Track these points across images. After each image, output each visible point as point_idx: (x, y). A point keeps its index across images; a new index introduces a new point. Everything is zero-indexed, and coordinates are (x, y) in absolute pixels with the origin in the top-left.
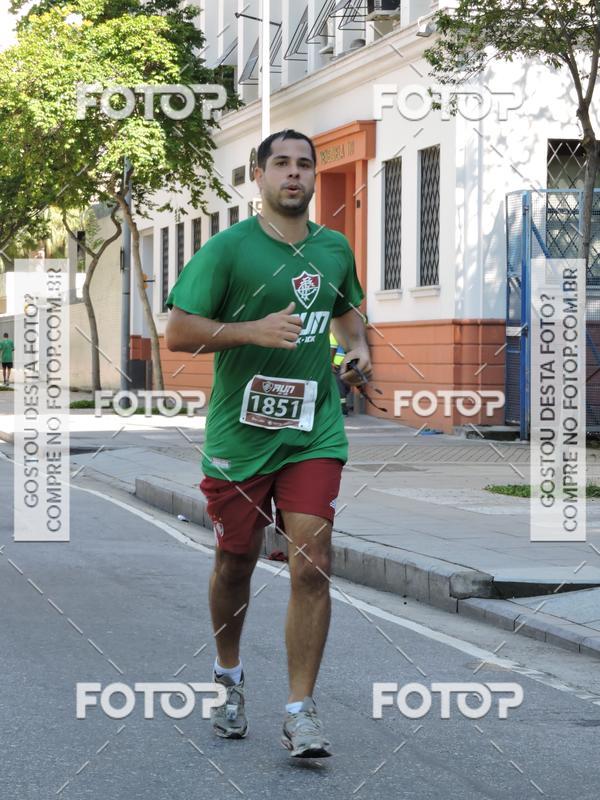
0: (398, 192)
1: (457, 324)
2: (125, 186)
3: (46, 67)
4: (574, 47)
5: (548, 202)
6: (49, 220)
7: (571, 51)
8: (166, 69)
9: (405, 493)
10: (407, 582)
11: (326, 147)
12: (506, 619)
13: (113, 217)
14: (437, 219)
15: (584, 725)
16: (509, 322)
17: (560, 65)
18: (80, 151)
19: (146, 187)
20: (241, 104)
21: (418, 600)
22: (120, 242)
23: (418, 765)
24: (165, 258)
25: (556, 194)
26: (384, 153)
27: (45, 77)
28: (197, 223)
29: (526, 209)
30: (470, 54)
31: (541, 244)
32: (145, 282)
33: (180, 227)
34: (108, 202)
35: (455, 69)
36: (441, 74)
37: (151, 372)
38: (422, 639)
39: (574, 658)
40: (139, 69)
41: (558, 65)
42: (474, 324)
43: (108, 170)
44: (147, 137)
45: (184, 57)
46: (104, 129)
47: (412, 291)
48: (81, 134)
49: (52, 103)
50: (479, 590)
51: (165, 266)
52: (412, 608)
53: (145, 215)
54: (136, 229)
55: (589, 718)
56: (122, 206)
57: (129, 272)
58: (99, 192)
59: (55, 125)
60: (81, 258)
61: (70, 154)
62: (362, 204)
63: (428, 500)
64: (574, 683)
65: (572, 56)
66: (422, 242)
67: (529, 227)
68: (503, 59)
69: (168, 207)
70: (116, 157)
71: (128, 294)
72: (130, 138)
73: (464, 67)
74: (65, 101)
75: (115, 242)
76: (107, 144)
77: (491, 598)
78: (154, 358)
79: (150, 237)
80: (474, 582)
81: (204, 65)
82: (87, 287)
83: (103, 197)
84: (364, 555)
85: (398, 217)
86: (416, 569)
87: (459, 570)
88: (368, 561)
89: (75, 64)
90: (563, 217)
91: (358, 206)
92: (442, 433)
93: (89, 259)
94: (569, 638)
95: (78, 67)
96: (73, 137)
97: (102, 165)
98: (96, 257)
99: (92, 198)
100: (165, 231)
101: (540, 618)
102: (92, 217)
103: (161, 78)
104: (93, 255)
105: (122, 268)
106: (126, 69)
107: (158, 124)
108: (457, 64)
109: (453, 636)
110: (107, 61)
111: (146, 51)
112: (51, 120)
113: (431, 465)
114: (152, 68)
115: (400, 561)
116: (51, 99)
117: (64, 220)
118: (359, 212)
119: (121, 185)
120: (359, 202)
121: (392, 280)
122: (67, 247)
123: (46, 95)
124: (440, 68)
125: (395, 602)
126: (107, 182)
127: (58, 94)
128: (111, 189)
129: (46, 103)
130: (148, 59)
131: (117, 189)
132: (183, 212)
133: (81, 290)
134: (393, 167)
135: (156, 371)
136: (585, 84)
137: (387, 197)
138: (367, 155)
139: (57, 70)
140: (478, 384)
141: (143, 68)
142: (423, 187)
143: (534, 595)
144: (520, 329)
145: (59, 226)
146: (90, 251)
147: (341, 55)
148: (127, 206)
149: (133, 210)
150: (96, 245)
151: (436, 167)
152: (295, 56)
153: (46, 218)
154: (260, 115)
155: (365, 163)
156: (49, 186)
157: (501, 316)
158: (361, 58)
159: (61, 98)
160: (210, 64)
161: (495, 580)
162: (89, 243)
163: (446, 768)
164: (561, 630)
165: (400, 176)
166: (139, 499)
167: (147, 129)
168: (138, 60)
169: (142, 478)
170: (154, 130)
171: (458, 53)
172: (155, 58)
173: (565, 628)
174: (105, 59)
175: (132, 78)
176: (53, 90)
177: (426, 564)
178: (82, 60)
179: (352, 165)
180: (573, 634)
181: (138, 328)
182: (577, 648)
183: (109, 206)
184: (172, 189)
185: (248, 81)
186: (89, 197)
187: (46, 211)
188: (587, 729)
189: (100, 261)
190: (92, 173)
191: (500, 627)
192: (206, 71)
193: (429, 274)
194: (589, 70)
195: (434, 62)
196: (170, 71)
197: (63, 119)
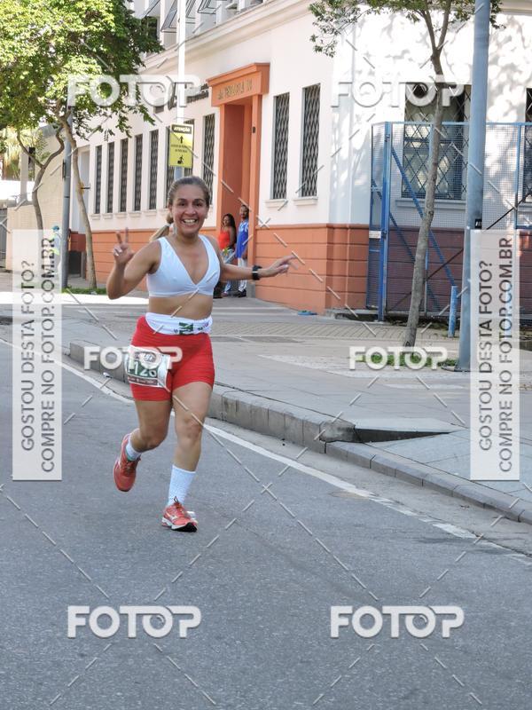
0: (286, 121)
1: (331, 227)
2: (68, 110)
3: (6, 12)
4: (430, 5)
5: (405, 132)
6: (6, 138)
7: (428, 9)
8: (103, 18)
9: (286, 359)
10: (285, 428)
11: (229, 84)
12: (365, 458)
13: (57, 136)
14: (316, 143)
15: (425, 543)
16: (372, 227)
17: (418, 20)
18: (32, 82)
19: (84, 113)
20: (162, 49)
21: (294, 443)
22: (63, 156)
23: (292, 570)
24: (99, 170)
25: (412, 125)
26: (276, 89)
27: (5, 21)
28: (124, 143)
29: (388, 137)
30: (347, 9)
31: (399, 165)
32: (82, 189)
33: (111, 145)
34: (54, 124)
35: (334, 20)
36: (323, 23)
37: (85, 260)
38: (297, 472)
39: (417, 490)
40: (80, 16)
41: (416, 20)
42: (344, 228)
43: (55, 98)
44: (86, 71)
45: (117, 8)
46: (52, 65)
47: (295, 201)
48: (33, 68)
49: (10, 42)
50: (343, 435)
51: (98, 177)
52: (289, 449)
53: (83, 136)
54: (75, 145)
55: (428, 536)
56: (65, 126)
57: (70, 179)
58: (47, 115)
59: (12, 60)
60: (31, 168)
61: (25, 83)
62: (257, 130)
63: (304, 365)
64: (418, 509)
65: (428, 13)
66: (304, 161)
67: (389, 151)
68: (373, 13)
69: (100, 128)
70: (61, 87)
71: (68, 197)
72: (72, 71)
73: (341, 19)
74: (21, 40)
75: (58, 156)
76: (54, 76)
77: (353, 442)
78: (87, 250)
79: (87, 153)
80: (339, 429)
81: (133, 15)
82: (35, 192)
83: (50, 120)
84: (251, 406)
85: (285, 141)
86: (293, 418)
87: (328, 419)
88: (255, 411)
89: (29, 11)
90: (416, 145)
91: (254, 132)
92: (316, 314)
93: (38, 169)
94: (415, 475)
95: (32, 14)
96: (27, 70)
97: (49, 94)
98: (43, 168)
99: (41, 119)
100: (99, 148)
101: (392, 458)
102: (41, 136)
103: (98, 24)
104: (41, 166)
105: (64, 177)
106: (70, 16)
107: (94, 61)
108: (336, 16)
109: (322, 471)
110: (55, 10)
111: (87, 3)
112: (8, 55)
113: (307, 338)
114: (92, 16)
115: (280, 411)
116: (11, 38)
117: (18, 137)
118: (254, 136)
119: (64, 110)
120: (254, 128)
121: (279, 191)
122: (20, 160)
123: (5, 35)
124: (322, 19)
125: (276, 444)
126: (53, 108)
127: (16, 34)
128: (57, 113)
129: (6, 42)
130: (89, 9)
131: (62, 114)
132: (111, 133)
133: (31, 194)
134: (282, 101)
135: (89, 259)
136: (438, 35)
137: (277, 125)
138: (261, 91)
139: (15, 15)
140: (345, 276)
141: (84, 16)
142: (306, 117)
143: (387, 440)
144: (380, 232)
145: (14, 144)
146: (38, 163)
147: (243, 10)
148: (69, 127)
149: (74, 131)
150: (43, 158)
151: (317, 102)
152: (207, 10)
153: (4, 136)
154: (177, 57)
155: (260, 97)
156: (7, 109)
157: (365, 221)
158: (259, 12)
159: (17, 38)
160: (139, 15)
161: (356, 427)
162: (38, 157)
163: (314, 573)
164: (407, 468)
165: (288, 108)
166: (72, 359)
167: (86, 65)
168: (80, 9)
169: (75, 343)
170: (92, 66)
171: (337, 7)
172: (94, 8)
173: (411, 466)
174: (53, 7)
175: (75, 24)
176: (12, 31)
177: (301, 414)
178: (35, 8)
179: (249, 99)
180: (418, 471)
181: (76, 225)
182: (421, 482)
183: (54, 127)
184: (105, 114)
185: (168, 30)
186: (38, 119)
187: (5, 130)
188: (428, 545)
189: (46, 170)
190: (41, 99)
191: (358, 465)
192: (135, 20)
193: (308, 188)
194: (441, 25)
195: (317, 14)
196: (106, 19)
197: (19, 55)
